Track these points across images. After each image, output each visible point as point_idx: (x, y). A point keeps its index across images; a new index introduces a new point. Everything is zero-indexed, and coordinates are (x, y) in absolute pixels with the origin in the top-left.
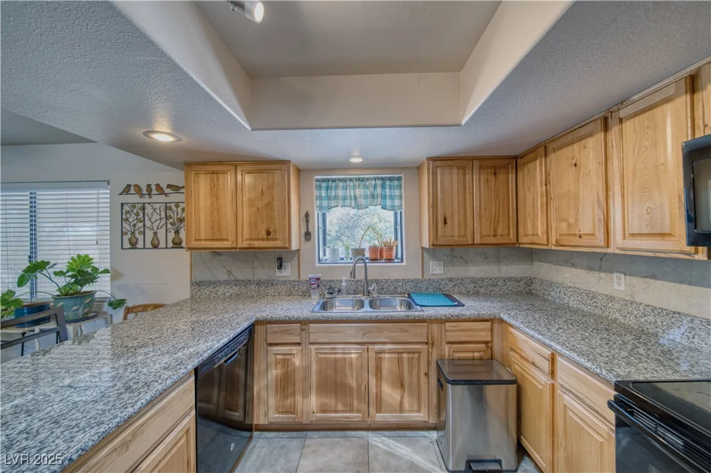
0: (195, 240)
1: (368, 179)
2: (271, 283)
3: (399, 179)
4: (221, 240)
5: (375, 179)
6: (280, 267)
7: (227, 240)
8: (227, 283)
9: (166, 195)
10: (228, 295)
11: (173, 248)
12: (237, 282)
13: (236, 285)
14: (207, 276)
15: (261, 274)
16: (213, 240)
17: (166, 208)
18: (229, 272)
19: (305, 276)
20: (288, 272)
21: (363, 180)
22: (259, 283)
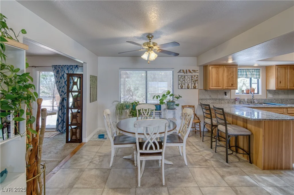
0: (212, 87)
1: (250, 69)
2: (223, 99)
3: (259, 70)
4: (219, 87)
5: (253, 69)
6: (226, 95)
7: (220, 87)
8: (210, 99)
9: (192, 73)
10: (210, 103)
11: (193, 89)
12: (213, 99)
13: (213, 100)
14: (204, 97)
15: (220, 97)
16: (216, 86)
17: (191, 77)
18: (210, 96)
19: (233, 97)
20: (227, 97)
21: (249, 70)
22: (219, 99)
